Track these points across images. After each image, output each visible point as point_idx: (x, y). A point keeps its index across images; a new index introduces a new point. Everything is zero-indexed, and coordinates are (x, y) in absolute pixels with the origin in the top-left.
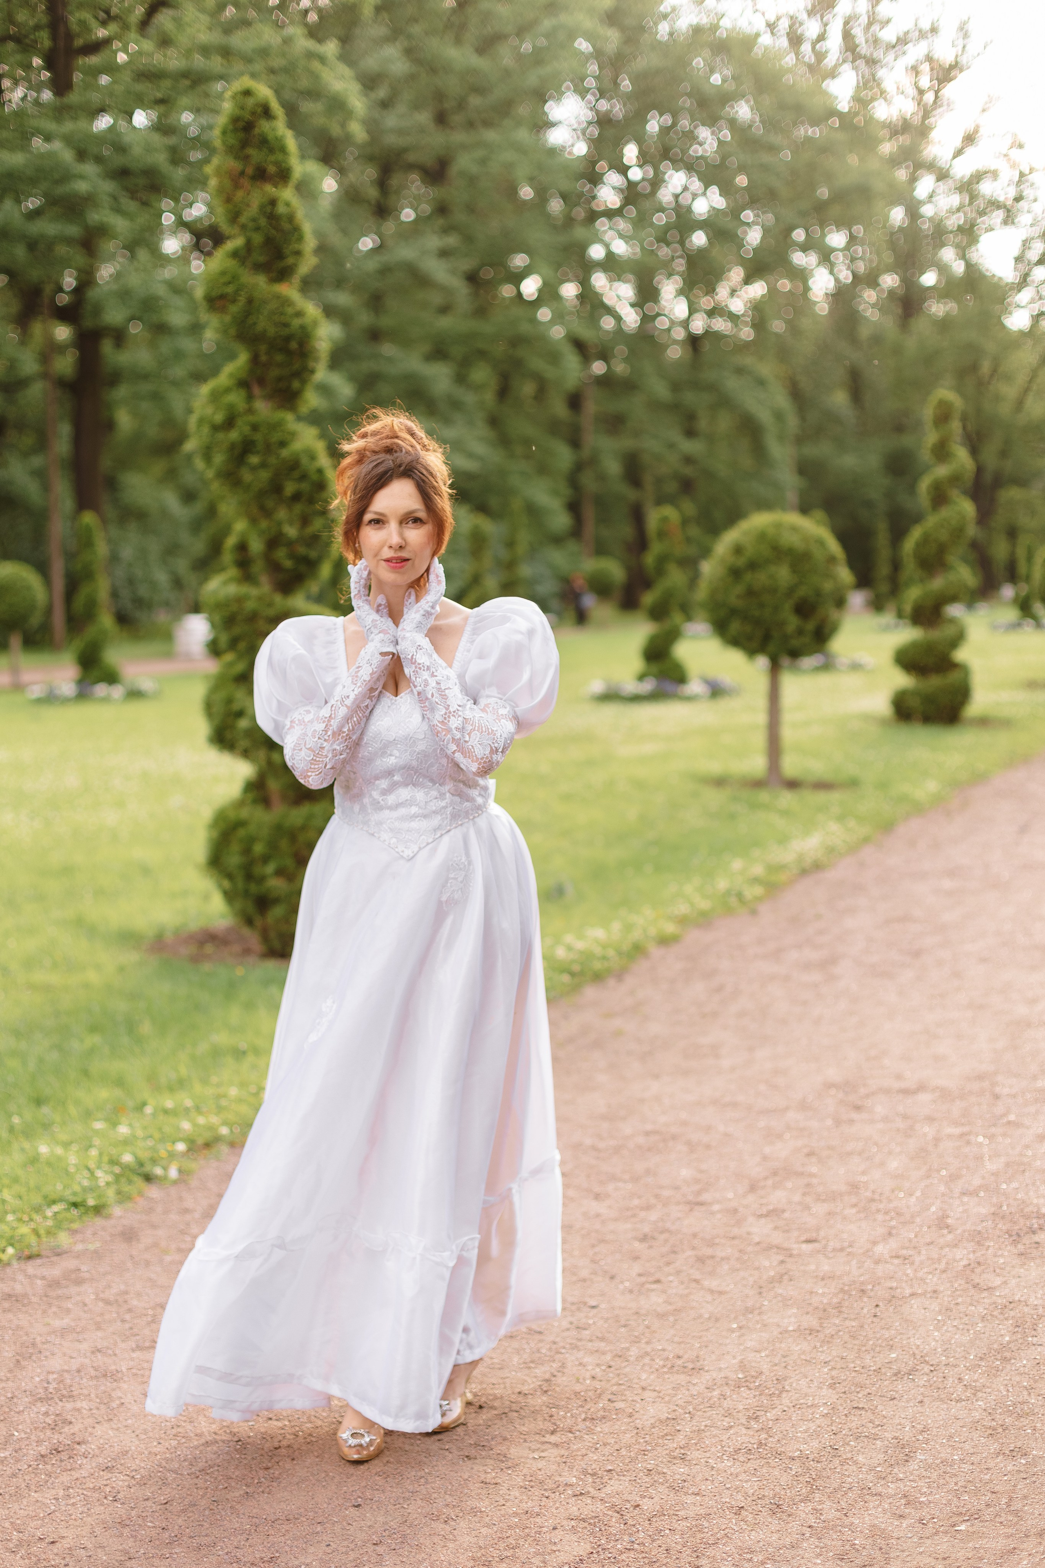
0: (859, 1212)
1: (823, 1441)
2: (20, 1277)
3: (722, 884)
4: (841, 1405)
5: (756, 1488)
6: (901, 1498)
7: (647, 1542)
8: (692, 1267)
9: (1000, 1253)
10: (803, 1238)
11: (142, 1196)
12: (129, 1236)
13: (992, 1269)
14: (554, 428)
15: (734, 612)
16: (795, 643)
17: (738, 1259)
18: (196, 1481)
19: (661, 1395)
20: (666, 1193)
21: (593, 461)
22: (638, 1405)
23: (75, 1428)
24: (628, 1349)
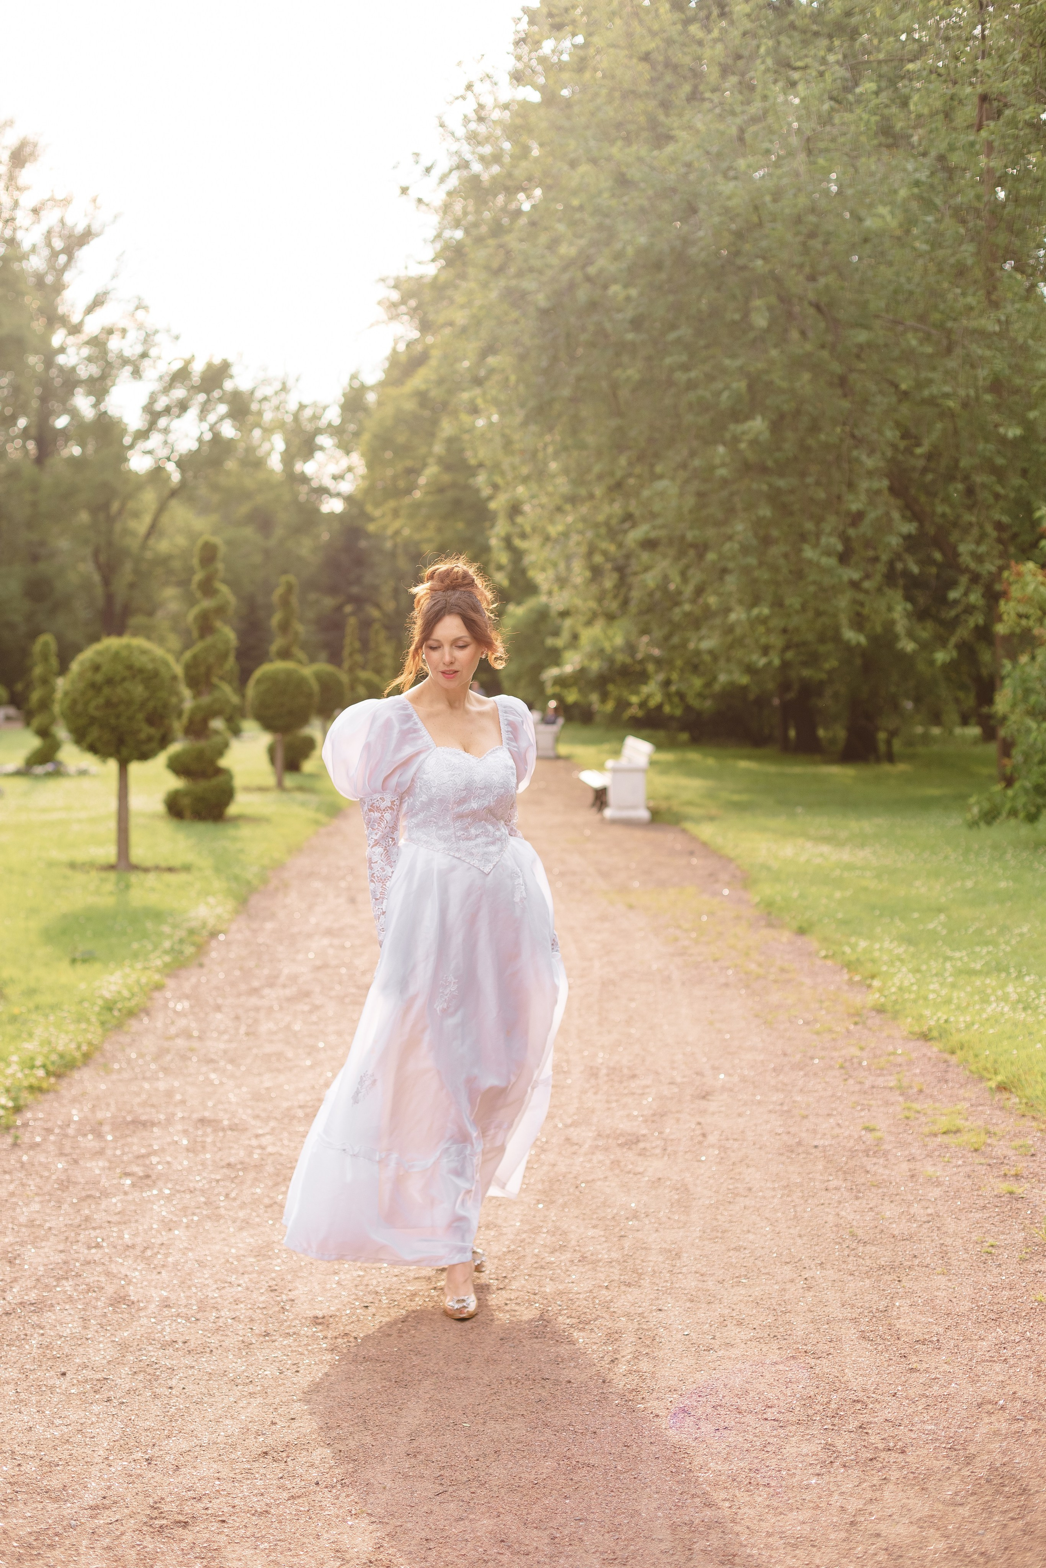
16: (145, 748)
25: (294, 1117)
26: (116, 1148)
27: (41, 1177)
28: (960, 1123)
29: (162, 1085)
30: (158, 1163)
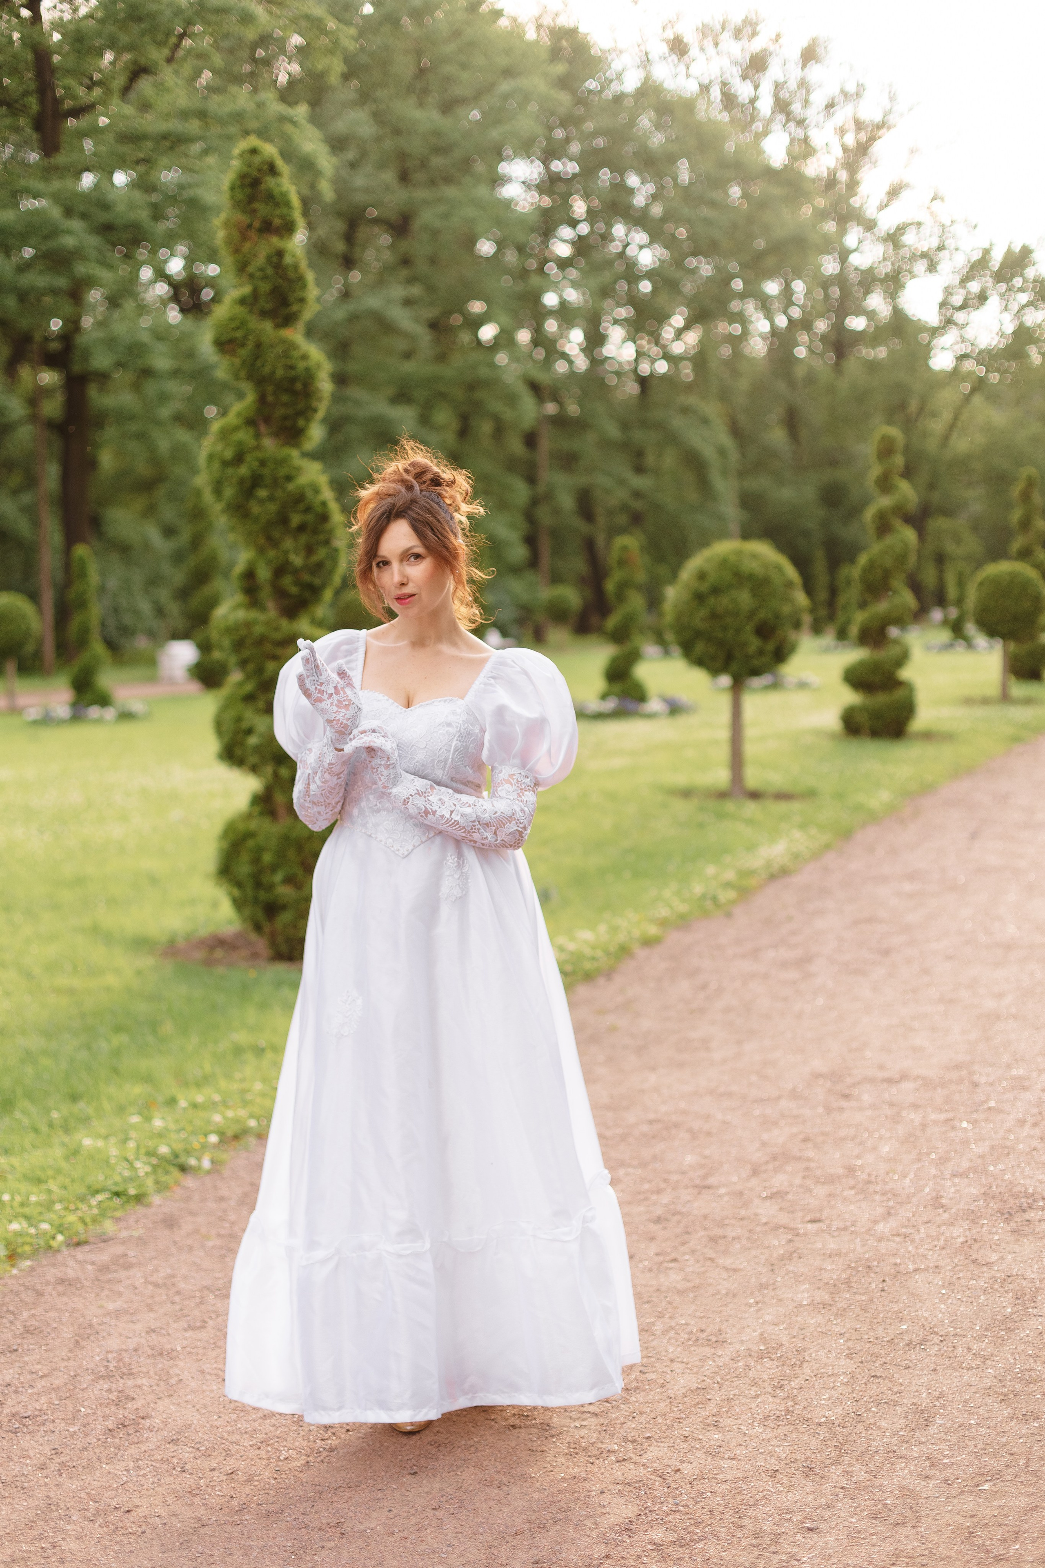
0: (857, 1193)
1: (847, 1408)
2: (71, 1263)
3: (698, 889)
4: (860, 1374)
5: (788, 1452)
6: (925, 1460)
7: (691, 1504)
8: (706, 1246)
9: (994, 1230)
10: (808, 1218)
11: (179, 1185)
12: (170, 1223)
13: (988, 1245)
14: (512, 465)
15: (699, 634)
16: (756, 663)
17: (748, 1239)
18: (258, 1452)
19: (689, 1366)
20: (674, 1178)
21: (548, 496)
22: (668, 1376)
23: (139, 1404)
24: (653, 1324)
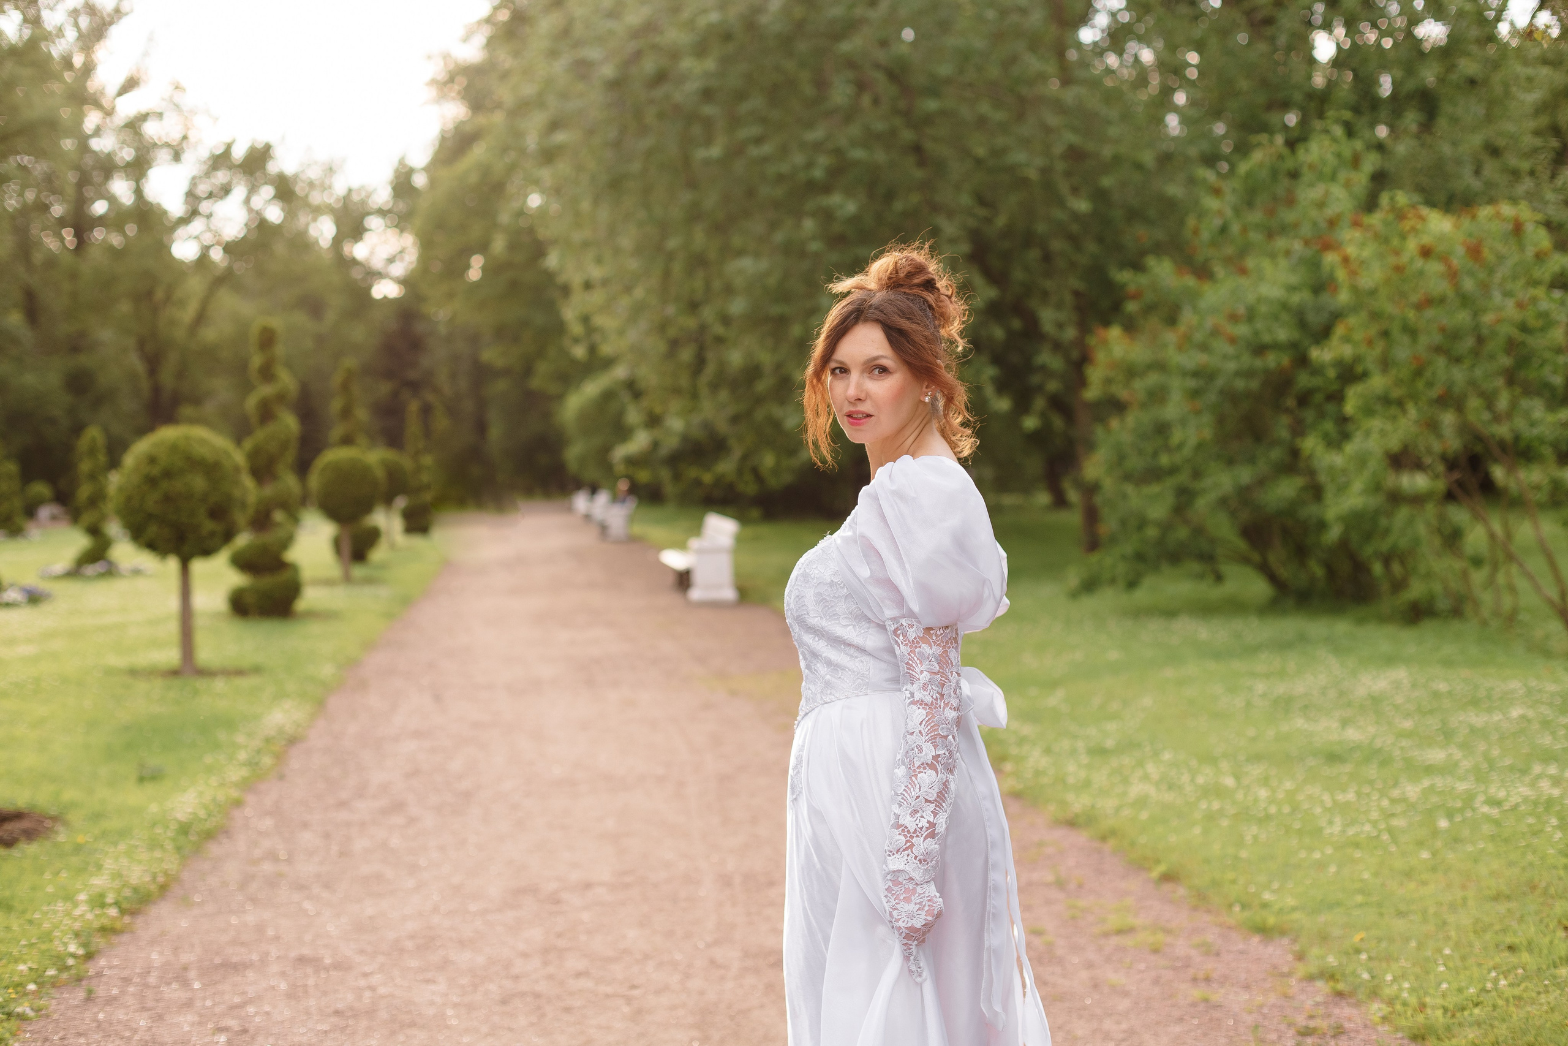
15: (150, 516)
16: (210, 544)
25: (402, 951)
26: (205, 999)
27: (122, 1038)
28: (1131, 920)
29: (251, 918)
30: (257, 1013)
